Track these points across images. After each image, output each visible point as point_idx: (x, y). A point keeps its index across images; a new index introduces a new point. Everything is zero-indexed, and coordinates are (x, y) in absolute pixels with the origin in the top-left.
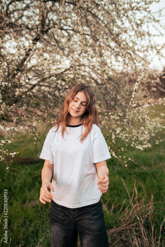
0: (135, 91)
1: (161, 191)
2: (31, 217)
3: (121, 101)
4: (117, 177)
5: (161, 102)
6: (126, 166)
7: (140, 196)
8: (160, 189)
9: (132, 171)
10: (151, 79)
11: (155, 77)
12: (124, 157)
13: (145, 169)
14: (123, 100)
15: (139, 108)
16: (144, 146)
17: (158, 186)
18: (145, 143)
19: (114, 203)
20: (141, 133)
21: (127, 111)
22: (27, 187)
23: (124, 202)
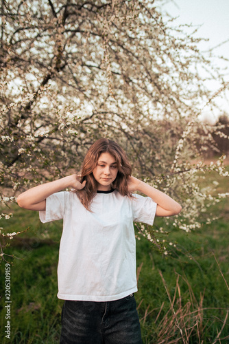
0: (179, 150)
1: (214, 292)
2: (28, 328)
3: (160, 163)
4: (153, 268)
5: (213, 167)
6: (166, 253)
7: (185, 298)
8: (213, 288)
9: (174, 261)
10: (201, 135)
11: (206, 132)
12: (164, 241)
13: (191, 258)
14: (163, 161)
15: (184, 173)
16: (191, 226)
17: (210, 284)
18: (192, 221)
19: (148, 308)
20: (187, 208)
21: (168, 176)
22: (25, 282)
23: (162, 306)
